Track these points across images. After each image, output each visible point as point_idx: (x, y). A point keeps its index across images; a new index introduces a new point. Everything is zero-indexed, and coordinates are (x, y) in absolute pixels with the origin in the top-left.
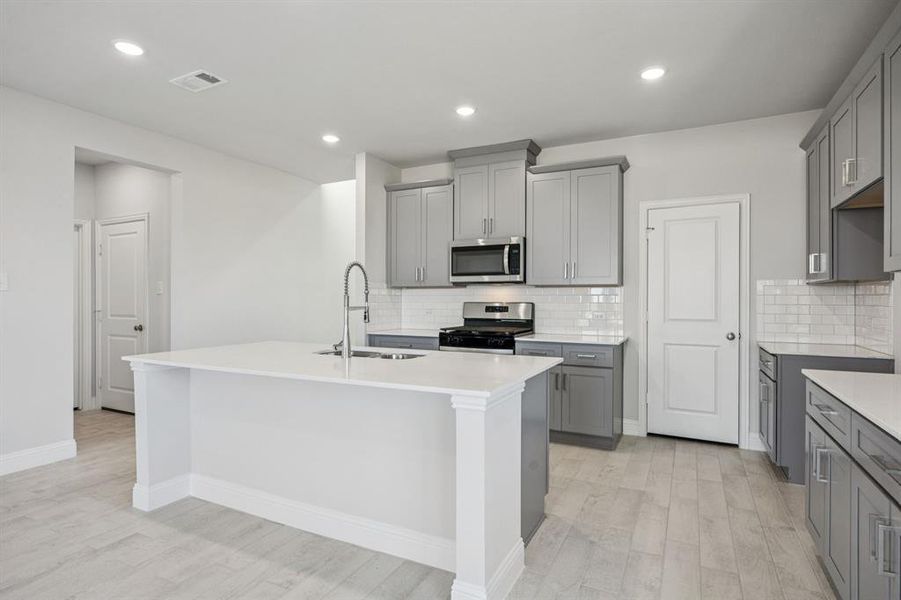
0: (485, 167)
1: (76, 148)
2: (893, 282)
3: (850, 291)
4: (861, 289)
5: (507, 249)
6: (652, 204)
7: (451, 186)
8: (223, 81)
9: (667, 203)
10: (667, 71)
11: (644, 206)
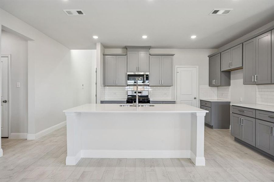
0: (137, 52)
1: (2, 25)
2: (230, 87)
3: (216, 88)
4: (219, 88)
5: (145, 76)
6: (179, 66)
7: (126, 56)
8: (84, 14)
9: (181, 66)
10: (197, 36)
11: (176, 66)
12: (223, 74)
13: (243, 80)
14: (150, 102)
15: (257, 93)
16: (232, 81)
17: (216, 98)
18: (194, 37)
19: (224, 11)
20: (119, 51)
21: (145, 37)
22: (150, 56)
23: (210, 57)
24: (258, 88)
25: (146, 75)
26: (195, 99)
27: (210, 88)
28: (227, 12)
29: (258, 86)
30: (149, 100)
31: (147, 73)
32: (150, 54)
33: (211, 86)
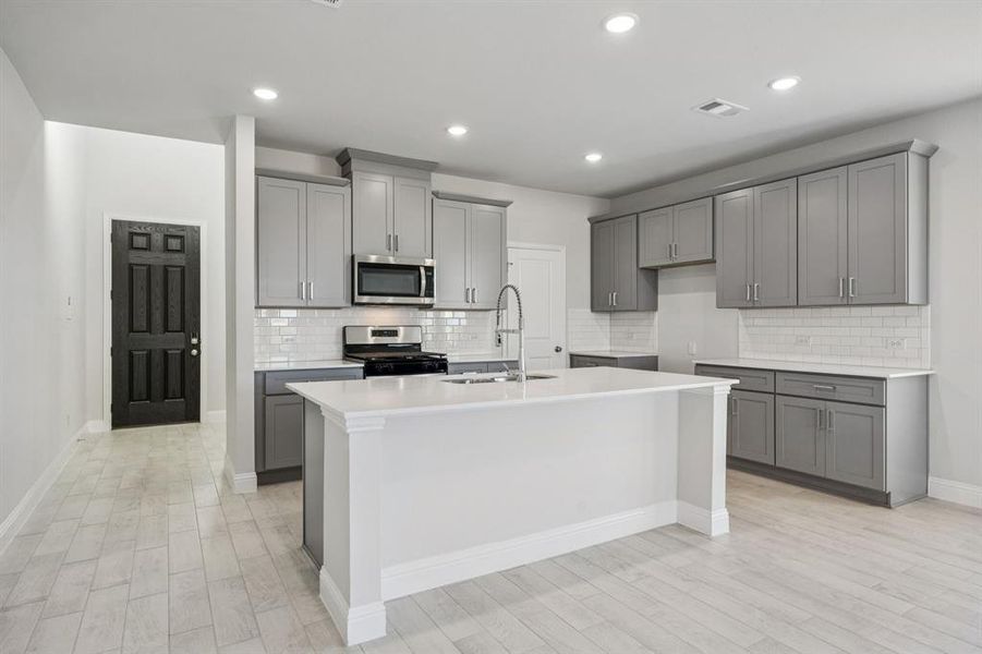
12: (642, 277)
13: (714, 294)
14: (450, 368)
15: (742, 331)
16: (661, 298)
17: (609, 348)
18: (594, 158)
19: (729, 108)
20: (306, 164)
21: (457, 131)
22: (435, 200)
23: (596, 222)
24: (745, 318)
25: (425, 267)
26: (557, 351)
27: (593, 315)
28: (733, 112)
29: (744, 311)
30: (445, 360)
31: (428, 262)
32: (436, 194)
33: (597, 312)
